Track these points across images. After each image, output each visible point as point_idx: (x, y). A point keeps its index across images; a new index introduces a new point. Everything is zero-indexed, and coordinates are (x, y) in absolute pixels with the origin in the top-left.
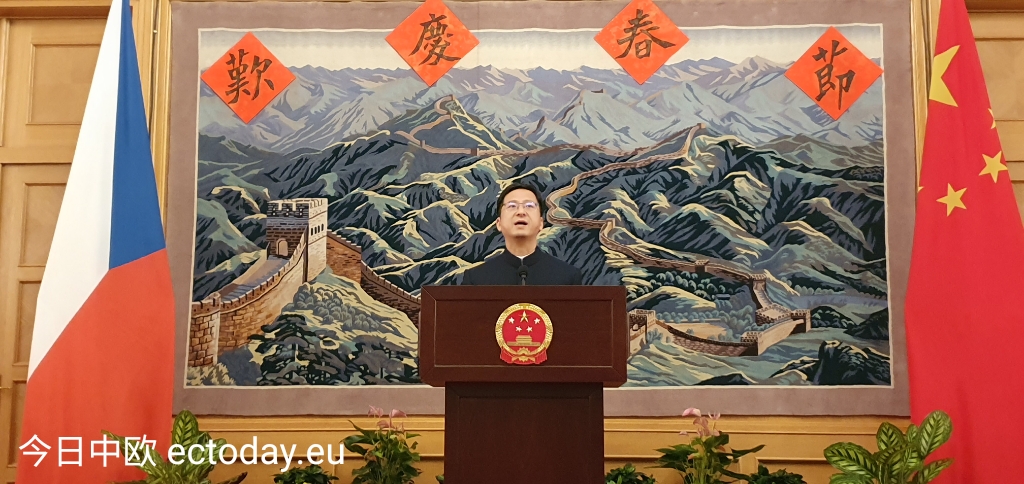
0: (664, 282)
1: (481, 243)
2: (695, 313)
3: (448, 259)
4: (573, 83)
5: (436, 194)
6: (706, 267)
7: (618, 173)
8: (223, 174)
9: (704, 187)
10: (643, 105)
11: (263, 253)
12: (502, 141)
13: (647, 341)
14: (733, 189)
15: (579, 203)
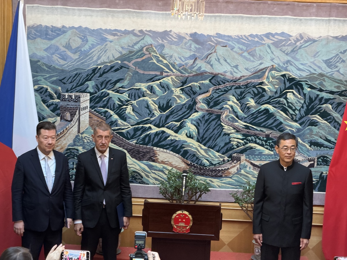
0: (250, 141)
1: (163, 118)
2: (263, 156)
3: (148, 126)
4: (212, 41)
5: (142, 94)
6: (270, 135)
7: (231, 87)
8: (39, 79)
9: (272, 97)
10: (246, 54)
11: (59, 118)
12: (176, 69)
13: (240, 169)
14: (286, 98)
15: (212, 101)
